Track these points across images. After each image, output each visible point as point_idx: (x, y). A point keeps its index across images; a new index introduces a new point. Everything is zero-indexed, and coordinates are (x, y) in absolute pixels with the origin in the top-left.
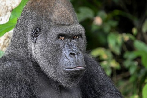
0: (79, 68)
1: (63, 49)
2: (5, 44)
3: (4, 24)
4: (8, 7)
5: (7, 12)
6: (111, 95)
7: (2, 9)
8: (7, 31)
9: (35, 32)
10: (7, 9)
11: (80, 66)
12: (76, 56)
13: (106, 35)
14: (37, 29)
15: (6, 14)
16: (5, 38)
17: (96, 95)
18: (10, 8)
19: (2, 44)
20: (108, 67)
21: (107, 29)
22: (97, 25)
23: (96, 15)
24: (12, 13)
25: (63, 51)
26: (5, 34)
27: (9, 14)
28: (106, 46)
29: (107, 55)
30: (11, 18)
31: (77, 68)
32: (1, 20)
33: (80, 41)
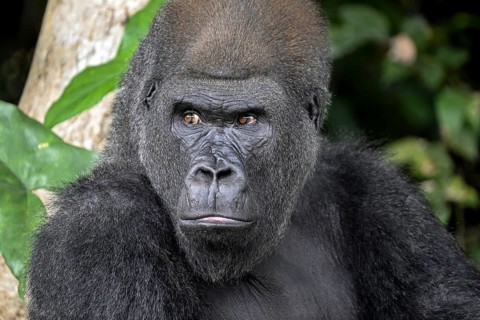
0: (209, 222)
2: (105, 129)
3: (101, 66)
4: (113, 10)
5: (111, 24)
6: (454, 291)
7: (94, 16)
10: (112, 18)
12: (214, 179)
13: (430, 98)
15: (107, 33)
16: (105, 110)
17: (401, 290)
18: (120, 14)
19: (97, 130)
20: (438, 201)
21: (433, 75)
22: (399, 64)
23: (395, 32)
24: (126, 30)
26: (104, 99)
27: (118, 31)
28: (429, 132)
29: (434, 161)
30: (124, 47)
31: (206, 219)
32: (93, 52)
33: (261, 134)
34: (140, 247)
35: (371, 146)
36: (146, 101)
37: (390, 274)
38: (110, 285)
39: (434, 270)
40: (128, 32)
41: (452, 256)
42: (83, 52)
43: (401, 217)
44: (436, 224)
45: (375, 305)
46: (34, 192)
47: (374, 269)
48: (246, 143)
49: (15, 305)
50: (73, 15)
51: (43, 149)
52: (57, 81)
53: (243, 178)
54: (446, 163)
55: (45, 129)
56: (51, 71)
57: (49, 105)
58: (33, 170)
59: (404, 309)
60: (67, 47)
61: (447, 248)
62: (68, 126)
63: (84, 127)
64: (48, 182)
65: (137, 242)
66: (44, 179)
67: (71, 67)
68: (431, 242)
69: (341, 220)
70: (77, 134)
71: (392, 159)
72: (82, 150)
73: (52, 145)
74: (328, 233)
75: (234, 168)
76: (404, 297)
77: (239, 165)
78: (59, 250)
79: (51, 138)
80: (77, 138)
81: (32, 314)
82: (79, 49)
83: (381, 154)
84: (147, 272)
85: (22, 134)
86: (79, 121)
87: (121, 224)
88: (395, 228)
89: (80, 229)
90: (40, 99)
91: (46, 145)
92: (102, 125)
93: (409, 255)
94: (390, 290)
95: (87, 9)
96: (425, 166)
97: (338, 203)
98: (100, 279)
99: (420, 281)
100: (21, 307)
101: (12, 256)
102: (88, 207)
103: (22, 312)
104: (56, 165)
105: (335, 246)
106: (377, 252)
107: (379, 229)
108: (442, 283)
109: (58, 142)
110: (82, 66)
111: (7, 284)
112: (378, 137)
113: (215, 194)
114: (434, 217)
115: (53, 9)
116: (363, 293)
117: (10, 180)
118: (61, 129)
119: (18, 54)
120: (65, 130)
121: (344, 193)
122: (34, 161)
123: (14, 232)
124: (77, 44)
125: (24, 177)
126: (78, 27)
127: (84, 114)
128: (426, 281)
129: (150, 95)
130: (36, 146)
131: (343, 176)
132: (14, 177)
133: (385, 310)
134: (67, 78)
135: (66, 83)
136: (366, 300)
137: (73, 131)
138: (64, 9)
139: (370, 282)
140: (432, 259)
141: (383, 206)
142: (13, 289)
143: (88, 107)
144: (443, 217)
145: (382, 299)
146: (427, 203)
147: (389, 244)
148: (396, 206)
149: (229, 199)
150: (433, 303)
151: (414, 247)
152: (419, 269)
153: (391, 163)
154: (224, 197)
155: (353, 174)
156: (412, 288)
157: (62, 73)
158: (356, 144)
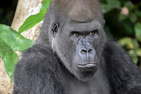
0: (89, 66)
1: (77, 46)
2: (36, 34)
3: (35, 15)
5: (38, 3)
6: (138, 82)
8: (38, 22)
9: (55, 26)
11: (90, 63)
12: (88, 52)
13: (133, 26)
14: (57, 24)
15: (37, 6)
16: (36, 28)
17: (122, 82)
19: (34, 34)
20: (135, 56)
21: (134, 19)
22: (124, 15)
23: (122, 6)
24: (42, 5)
25: (77, 47)
26: (36, 25)
27: (40, 5)
28: (132, 36)
29: (133, 44)
30: (42, 9)
31: (87, 65)
32: (33, 11)
33: (96, 37)
34: (47, 69)
35: (114, 40)
38: (38, 79)
39: (132, 76)
40: (43, 5)
41: (138, 72)
42: (30, 11)
43: (123, 61)
44: (133, 63)
45: (115, 87)
46: (15, 52)
47: (114, 76)
49: (9, 85)
51: (18, 39)
52: (22, 19)
53: (95, 51)
55: (18, 33)
56: (20, 17)
57: (20, 26)
58: (15, 45)
59: (123, 88)
60: (25, 9)
61: (136, 70)
63: (30, 33)
65: (46, 67)
66: (18, 48)
67: (26, 15)
68: (131, 68)
73: (20, 38)
74: (101, 65)
75: (92, 48)
78: (23, 69)
79: (20, 36)
80: (28, 36)
83: (117, 42)
84: (49, 76)
85: (12, 35)
86: (28, 31)
87: (41, 62)
88: (121, 64)
89: (29, 63)
90: (17, 25)
93: (125, 72)
98: (35, 78)
99: (128, 80)
100: (11, 86)
101: (9, 70)
102: (31, 57)
104: (22, 44)
105: (103, 69)
106: (115, 71)
107: (116, 64)
108: (135, 80)
109: (22, 37)
110: (29, 15)
111: (7, 79)
113: (89, 57)
116: (111, 83)
117: (8, 48)
120: (24, 34)
121: (106, 54)
122: (15, 43)
123: (9, 64)
124: (28, 9)
125: (12, 47)
126: (28, 4)
127: (30, 29)
128: (130, 80)
130: (16, 39)
131: (106, 49)
133: (118, 88)
137: (27, 34)
139: (113, 80)
140: (132, 73)
141: (117, 57)
142: (9, 80)
144: (135, 61)
145: (117, 85)
146: (130, 57)
147: (119, 68)
148: (121, 58)
149: (93, 58)
150: (132, 86)
151: (126, 70)
152: (128, 76)
153: (120, 45)
154: (91, 58)
155: (109, 48)
156: (125, 82)
157: (24, 17)
158: (110, 39)
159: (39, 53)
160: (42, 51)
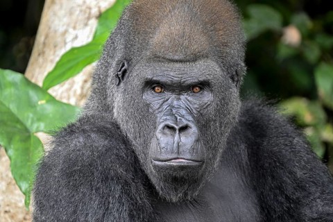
2: (85, 91)
3: (82, 47)
4: (90, 8)
5: (89, 18)
6: (327, 204)
7: (77, 12)
8: (89, 63)
9: (123, 69)
10: (90, 13)
12: (177, 132)
13: (310, 70)
14: (125, 62)
15: (86, 25)
16: (84, 78)
18: (95, 11)
19: (79, 92)
20: (316, 141)
21: (313, 54)
22: (289, 46)
23: (286, 23)
26: (84, 70)
27: (93, 23)
28: (310, 94)
29: (312, 113)
30: (98, 33)
32: (76, 37)
33: (206, 99)
34: (112, 173)
35: (269, 104)
36: (117, 75)
37: (282, 192)
38: (91, 199)
39: (313, 189)
40: (100, 24)
41: (326, 180)
42: (69, 38)
43: (290, 152)
44: (314, 157)
45: (272, 214)
46: (35, 134)
47: (271, 189)
48: (196, 106)
49: (22, 212)
50: (63, 12)
51: (42, 105)
52: (52, 57)
53: (196, 131)
54: (322, 115)
55: (43, 91)
56: (47, 51)
57: (46, 74)
58: (35, 119)
59: (292, 217)
60: (58, 34)
61: (322, 174)
62: (58, 89)
63: (69, 89)
64: (45, 127)
65: (110, 169)
66: (42, 125)
67: (61, 48)
68: (311, 170)
69: (249, 155)
70: (65, 95)
71: (284, 112)
72: (69, 105)
73: (48, 102)
74: (240, 164)
75: (190, 124)
76: (292, 208)
77: (193, 122)
78: (56, 175)
79: (47, 97)
80: (65, 97)
81: (35, 218)
82: (67, 35)
83: (276, 109)
84: (117, 190)
85: (27, 94)
86: (66, 86)
87: (99, 157)
88: (285, 160)
89: (70, 160)
90: (39, 70)
91: (44, 102)
92: (82, 88)
93: (295, 179)
94: (282, 203)
95: (72, 8)
96: (307, 117)
97: (246, 143)
98: (84, 195)
99: (304, 197)
100: (27, 214)
101: (20, 178)
102: (76, 145)
103: (28, 217)
104: (51, 115)
105: (244, 173)
106: (273, 177)
107: (275, 161)
108: (319, 198)
109: (52, 100)
110: (68, 47)
111: (17, 198)
112: (274, 97)
113: (178, 143)
114: (313, 152)
115: (49, 8)
116: (264, 205)
117: (19, 126)
118: (54, 91)
119: (24, 39)
120: (57, 91)
121: (251, 136)
122: (35, 113)
123: (22, 162)
124: (66, 32)
125: (28, 124)
126: (65, 20)
127: (70, 81)
128: (308, 197)
129: (120, 71)
130: (37, 103)
131: (250, 124)
132: (22, 124)
133: (279, 217)
134: (58, 55)
135: (57, 59)
136: (266, 211)
137: (62, 92)
138: (56, 7)
139: (268, 198)
140: (312, 182)
141: (277, 145)
142: (21, 201)
143: (73, 75)
144: (319, 152)
145: (277, 209)
146: (308, 143)
147: (281, 171)
148: (286, 145)
149: (188, 146)
150: (312, 212)
151: (299, 174)
152: (303, 188)
153: (283, 115)
154: (185, 145)
155: (257, 123)
156: (297, 202)
157: (55, 52)
158: (259, 102)
159: (93, 135)
160: (101, 131)
